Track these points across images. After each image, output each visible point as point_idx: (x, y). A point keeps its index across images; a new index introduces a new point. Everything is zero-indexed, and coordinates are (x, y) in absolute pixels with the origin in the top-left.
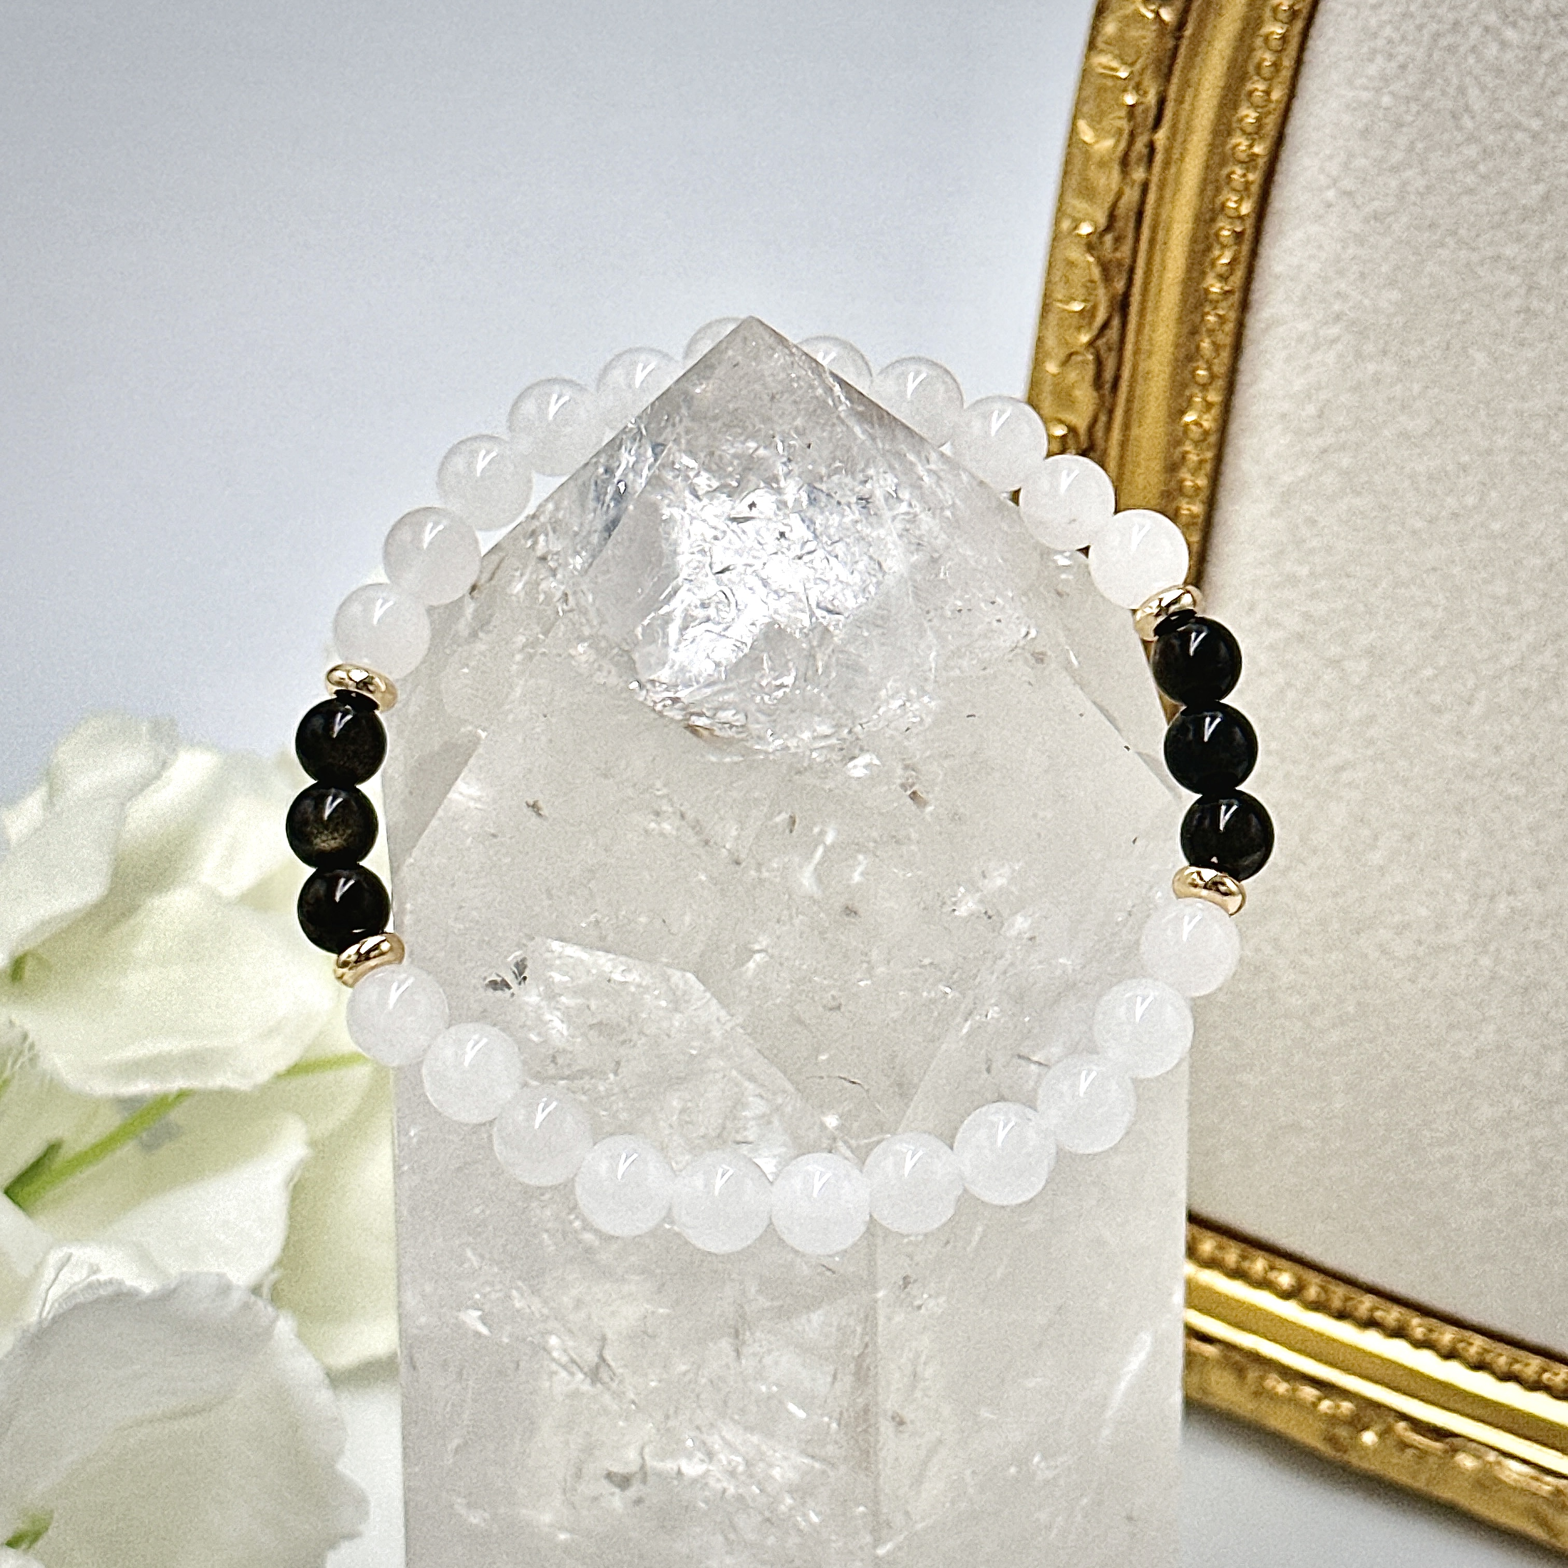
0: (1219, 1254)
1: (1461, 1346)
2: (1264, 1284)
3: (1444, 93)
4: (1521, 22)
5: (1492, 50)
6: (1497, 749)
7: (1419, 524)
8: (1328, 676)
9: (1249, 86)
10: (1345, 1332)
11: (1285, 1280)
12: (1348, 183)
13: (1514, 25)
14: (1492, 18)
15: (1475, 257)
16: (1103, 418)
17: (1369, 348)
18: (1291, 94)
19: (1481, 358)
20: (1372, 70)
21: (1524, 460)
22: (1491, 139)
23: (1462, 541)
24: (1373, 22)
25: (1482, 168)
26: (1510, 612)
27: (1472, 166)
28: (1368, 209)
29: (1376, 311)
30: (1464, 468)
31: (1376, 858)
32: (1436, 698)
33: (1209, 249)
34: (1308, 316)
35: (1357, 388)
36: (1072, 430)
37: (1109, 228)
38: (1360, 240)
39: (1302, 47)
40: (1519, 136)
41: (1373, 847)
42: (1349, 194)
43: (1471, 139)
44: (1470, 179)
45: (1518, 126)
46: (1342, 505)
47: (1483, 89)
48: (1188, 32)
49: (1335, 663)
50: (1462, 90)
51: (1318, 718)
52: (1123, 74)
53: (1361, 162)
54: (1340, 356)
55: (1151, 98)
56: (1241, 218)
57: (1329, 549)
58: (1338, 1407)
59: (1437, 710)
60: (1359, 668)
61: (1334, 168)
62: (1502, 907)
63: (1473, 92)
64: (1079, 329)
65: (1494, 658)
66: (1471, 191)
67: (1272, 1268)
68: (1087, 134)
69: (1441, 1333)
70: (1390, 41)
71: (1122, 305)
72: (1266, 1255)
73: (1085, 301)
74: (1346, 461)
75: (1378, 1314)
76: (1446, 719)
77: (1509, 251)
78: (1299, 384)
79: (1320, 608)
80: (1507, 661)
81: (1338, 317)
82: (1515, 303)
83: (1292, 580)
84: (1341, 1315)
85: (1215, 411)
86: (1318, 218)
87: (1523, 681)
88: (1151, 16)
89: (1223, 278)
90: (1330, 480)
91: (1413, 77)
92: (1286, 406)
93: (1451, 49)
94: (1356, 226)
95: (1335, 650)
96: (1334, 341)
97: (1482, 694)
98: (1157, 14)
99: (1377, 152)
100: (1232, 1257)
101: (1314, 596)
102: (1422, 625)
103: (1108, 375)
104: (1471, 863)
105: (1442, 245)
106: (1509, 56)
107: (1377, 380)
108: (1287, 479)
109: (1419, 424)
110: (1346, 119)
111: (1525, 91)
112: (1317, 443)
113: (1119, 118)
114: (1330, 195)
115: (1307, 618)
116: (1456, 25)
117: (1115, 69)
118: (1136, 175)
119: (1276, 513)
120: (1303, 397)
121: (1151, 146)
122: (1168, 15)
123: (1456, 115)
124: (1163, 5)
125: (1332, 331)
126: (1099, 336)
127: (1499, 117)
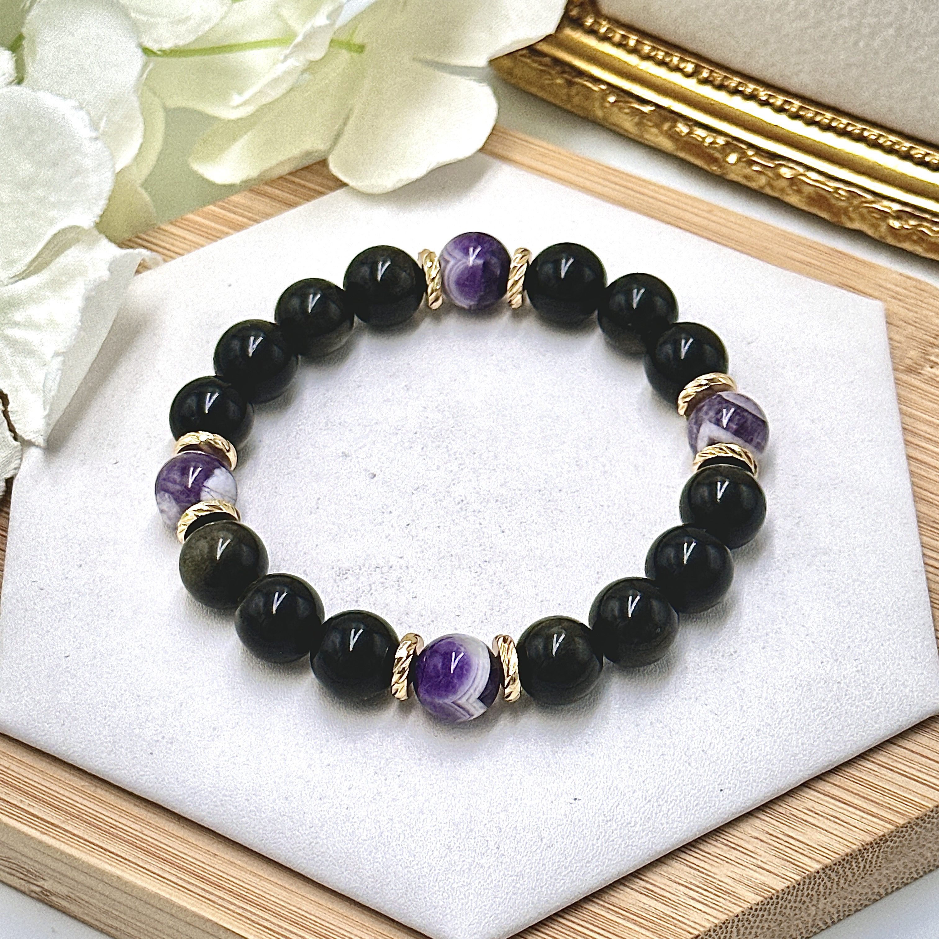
0: (653, 52)
1: (787, 105)
2: (678, 70)
11: (689, 67)
58: (716, 140)
67: (682, 60)
69: (777, 98)
72: (680, 53)
75: (741, 87)
100: (660, 54)
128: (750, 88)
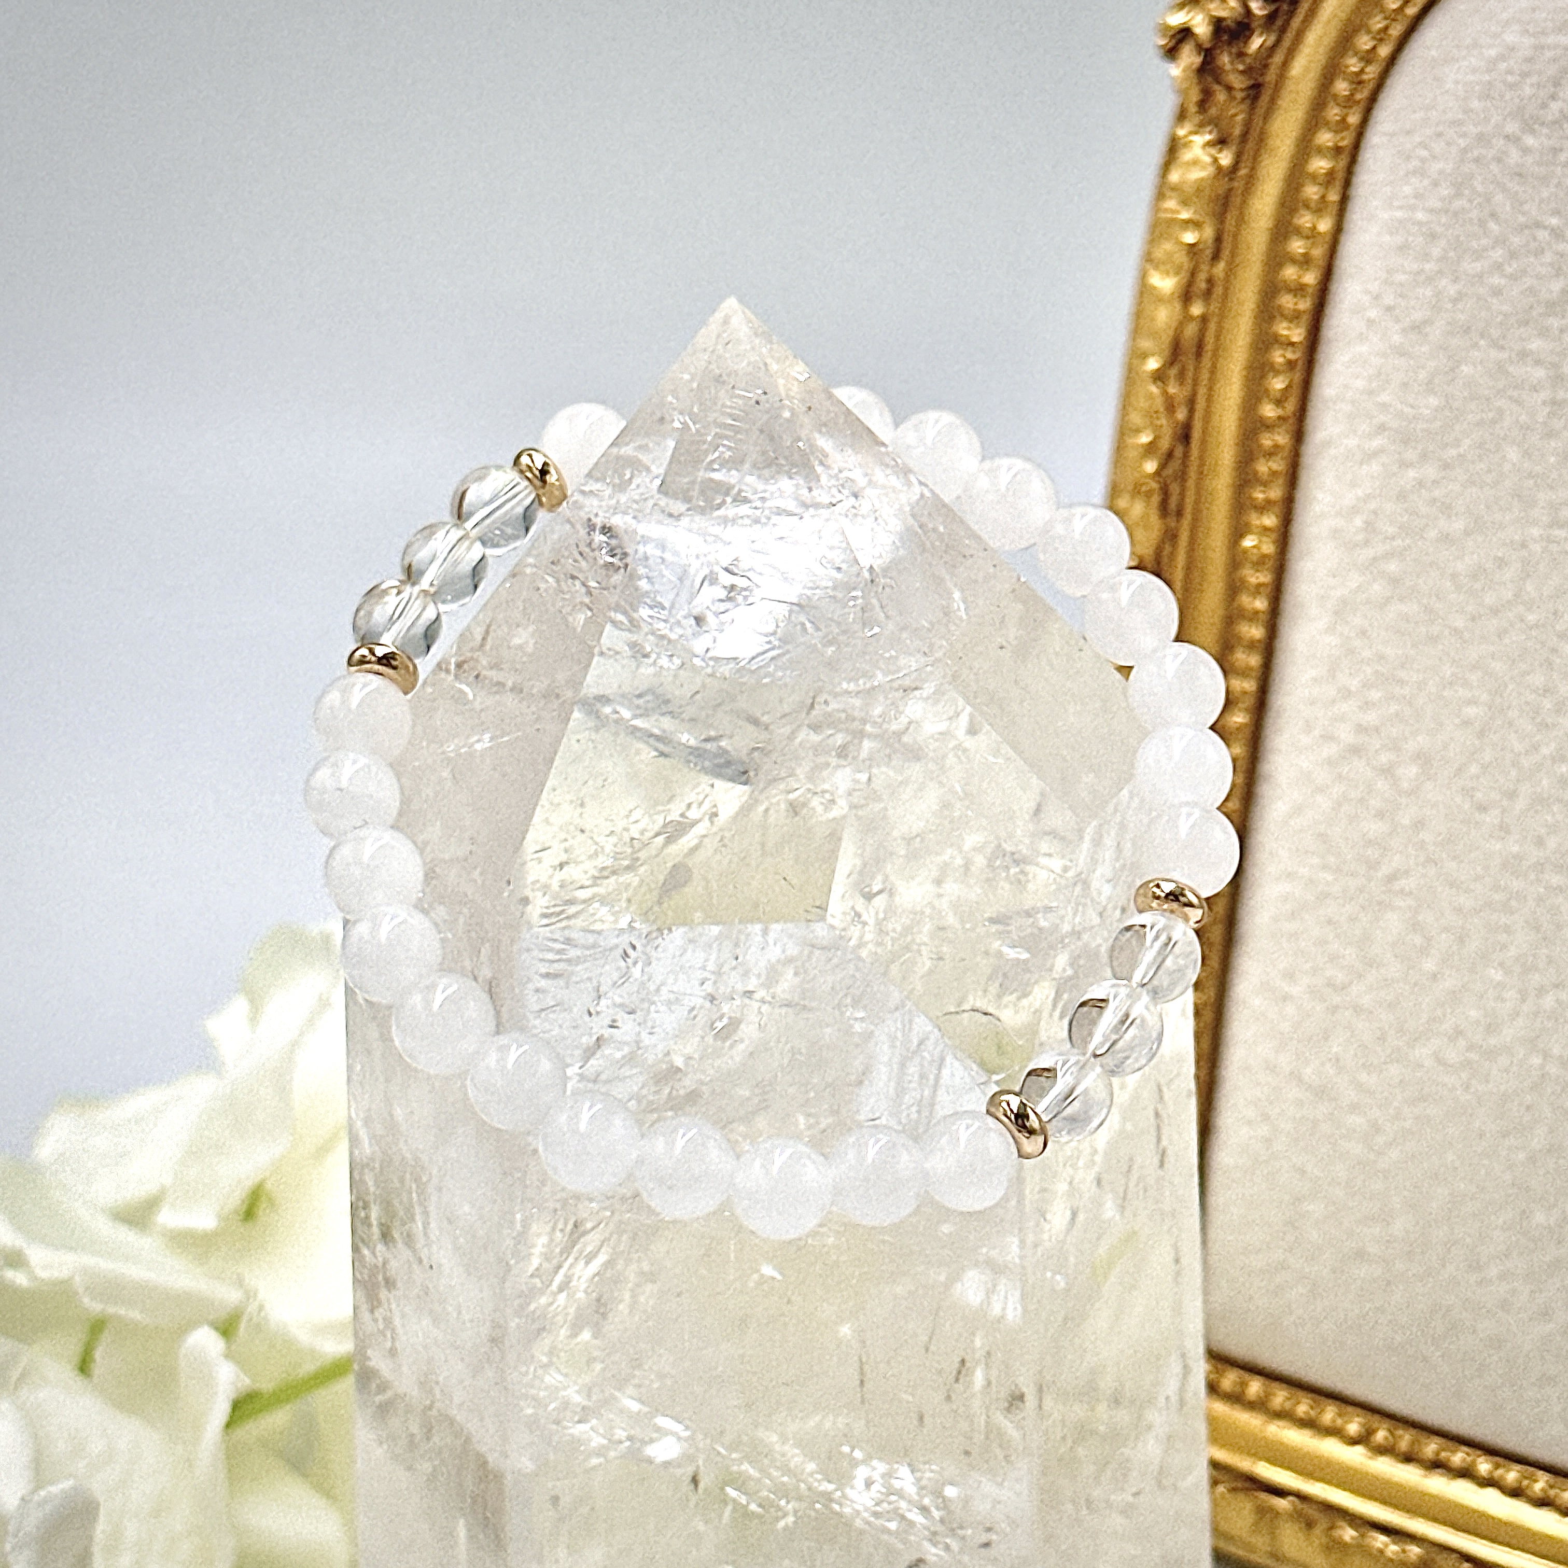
4: (1538, 127)
5: (1514, 155)
6: (1540, 842)
7: (1459, 622)
8: (1381, 785)
9: (1298, 219)
10: (1410, 1475)
11: (1353, 1428)
12: (1389, 300)
13: (1532, 132)
14: (1512, 127)
15: (1504, 355)
17: (1411, 455)
18: (1338, 229)
19: (1513, 454)
20: (1407, 190)
21: (1554, 548)
22: (1516, 241)
24: (1407, 147)
25: (1509, 270)
26: (1547, 704)
27: (1498, 267)
28: (1406, 321)
29: (1416, 418)
30: (1501, 563)
31: (1429, 965)
33: (1265, 375)
34: (1354, 431)
35: (1402, 496)
37: (1172, 363)
38: (1401, 352)
39: (1347, 184)
40: (1540, 234)
41: (1424, 951)
42: (1389, 309)
43: (1498, 243)
44: (1496, 280)
45: (1538, 225)
46: (1390, 612)
47: (1508, 194)
48: (1243, 172)
49: (1387, 771)
51: (1375, 828)
52: (1185, 215)
53: (1401, 277)
54: (1385, 467)
55: (1209, 232)
56: (1292, 344)
59: (1482, 809)
60: (1409, 772)
61: (1375, 287)
63: (1499, 198)
64: (1145, 459)
65: (1536, 748)
66: (1497, 292)
68: (1153, 278)
70: (1423, 160)
71: (1184, 435)
72: (1337, 1405)
73: (1152, 432)
74: (1393, 567)
76: (1491, 818)
77: (1535, 345)
78: (1349, 499)
79: (1371, 718)
80: (1546, 751)
81: (1382, 428)
82: (1544, 395)
83: (1346, 694)
84: (1408, 1458)
85: (1271, 536)
86: (1362, 338)
88: (1208, 159)
89: (1279, 403)
90: (1378, 589)
91: (1445, 191)
92: (1336, 522)
93: (1477, 160)
94: (1397, 339)
95: (1385, 758)
96: (1381, 451)
98: (1216, 160)
100: (1303, 1409)
101: (1367, 705)
102: (1467, 723)
103: (1173, 504)
105: (1475, 346)
106: (1529, 160)
107: (1421, 484)
108: (1338, 593)
109: (1459, 525)
110: (1387, 238)
112: (1366, 554)
113: (1181, 258)
114: (1373, 314)
115: (1361, 729)
116: (1480, 137)
117: (1178, 212)
118: (1197, 310)
119: (1330, 630)
120: (1354, 511)
121: (1210, 281)
122: (1226, 159)
123: (1482, 223)
124: (1220, 151)
125: (1377, 443)
126: (1163, 466)
127: (1522, 219)
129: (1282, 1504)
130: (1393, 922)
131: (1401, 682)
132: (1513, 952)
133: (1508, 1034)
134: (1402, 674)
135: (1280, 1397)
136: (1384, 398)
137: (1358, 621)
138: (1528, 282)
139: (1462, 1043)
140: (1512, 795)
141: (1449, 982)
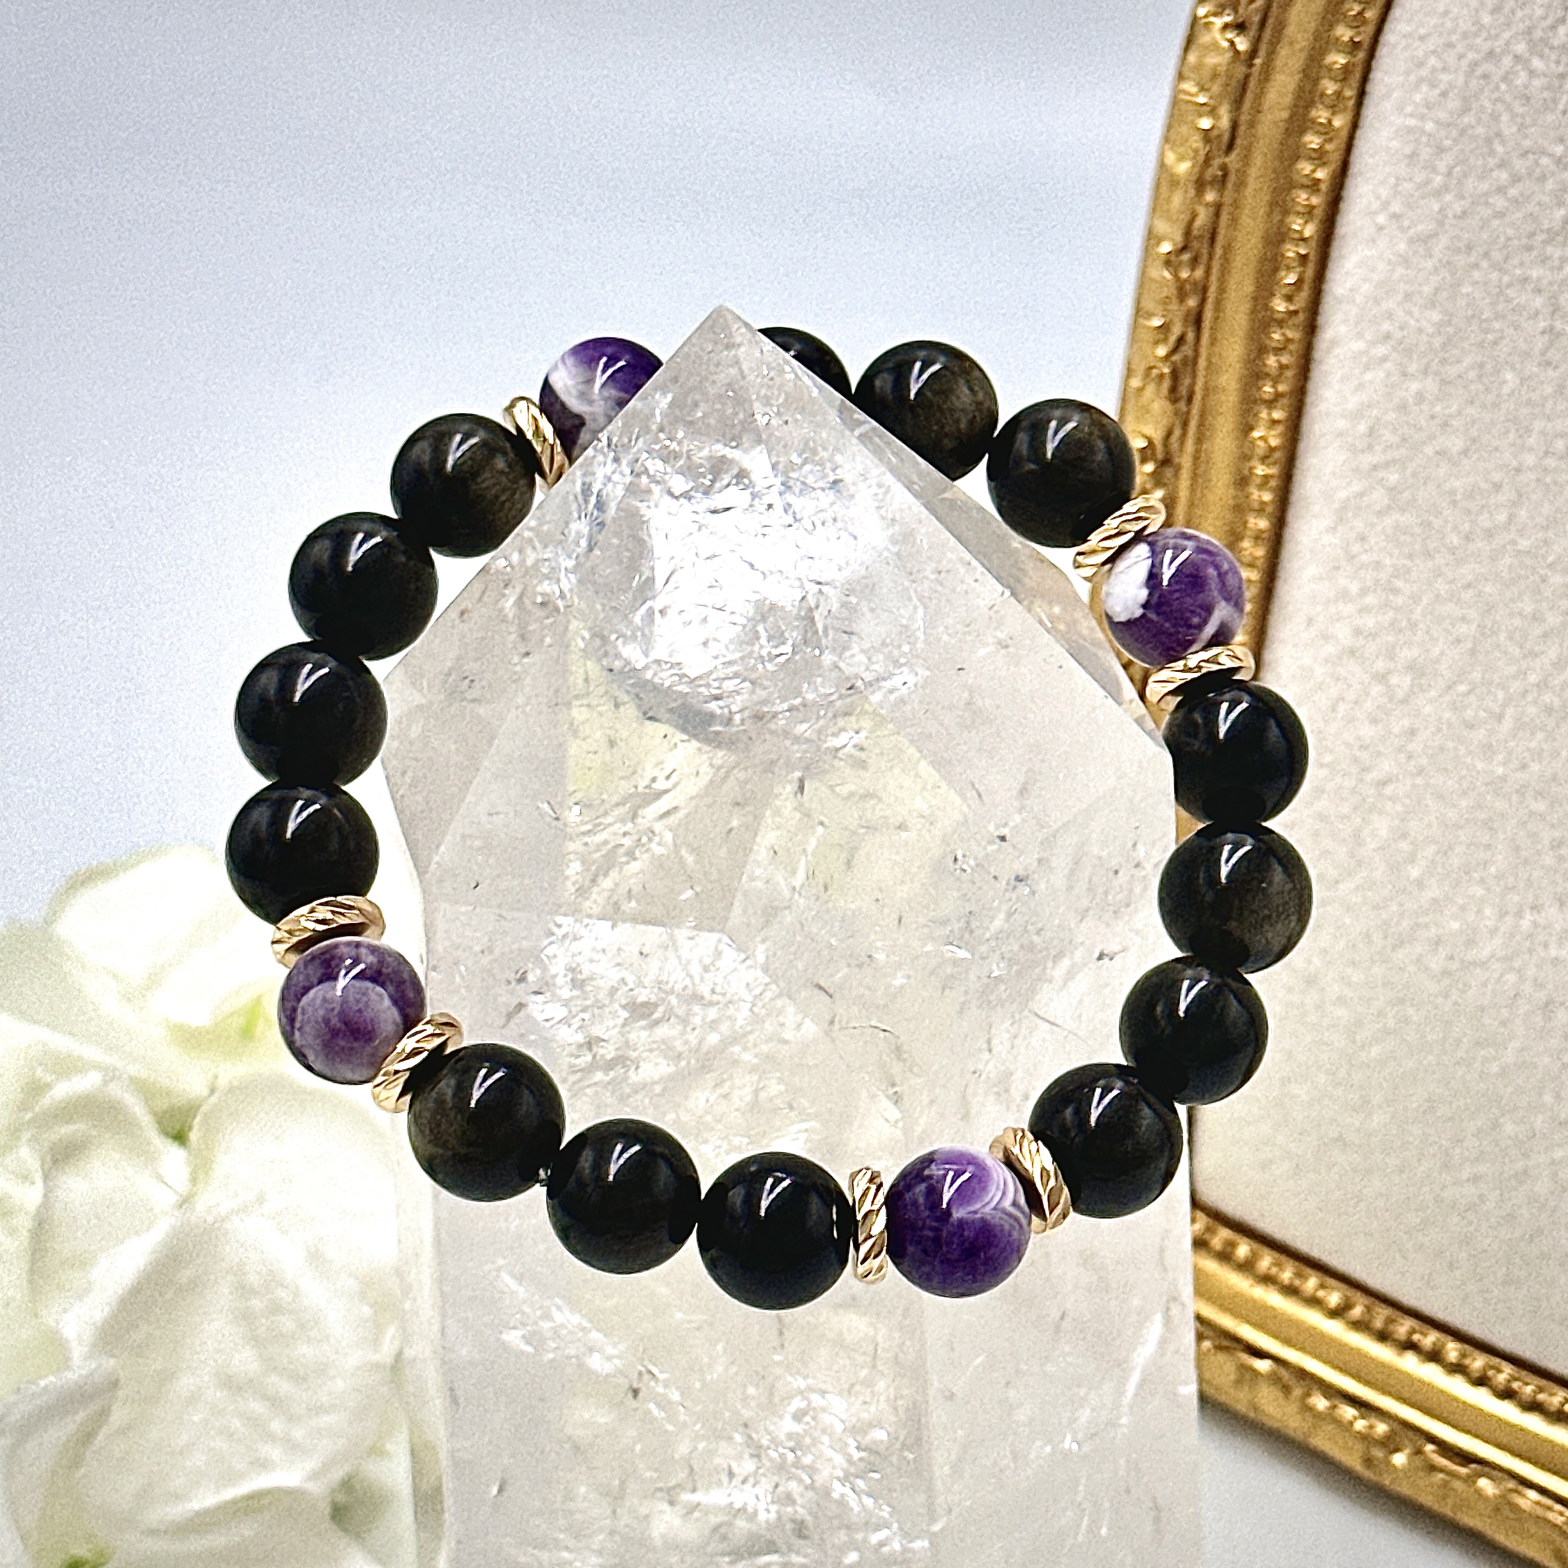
0: (1274, 1270)
1: (1490, 1373)
2: (1314, 1302)
3: (1479, 121)
4: (1547, 51)
5: (1521, 78)
6: (1524, 767)
7: (1455, 540)
8: (1377, 689)
9: (1314, 113)
10: (1383, 1353)
11: (1334, 1299)
12: (1396, 207)
13: (1542, 57)
14: (1521, 48)
15: (1505, 279)
16: (1177, 433)
17: (1413, 367)
18: (1355, 125)
20: (1418, 97)
22: (1520, 165)
23: (1493, 559)
24: (1420, 53)
25: (1513, 192)
26: (1535, 630)
27: (1501, 190)
28: (1411, 232)
29: (1420, 330)
30: (1498, 487)
31: (1415, 872)
32: (1469, 713)
33: (1276, 270)
34: (1360, 335)
35: (1403, 407)
36: (1151, 443)
37: (1184, 249)
38: (1405, 261)
39: (1365, 79)
40: (1545, 161)
41: (1412, 860)
42: (1396, 217)
43: (1502, 165)
44: (1499, 202)
45: (1544, 153)
46: (1389, 521)
47: (1514, 116)
48: (1258, 61)
49: (1382, 678)
50: (1495, 117)
51: (1367, 731)
52: (1202, 99)
53: (1408, 186)
54: (1388, 375)
55: (1225, 123)
56: (1303, 240)
57: (1378, 565)
58: (1371, 1427)
59: (1470, 726)
60: (1403, 682)
61: (1384, 192)
62: (1526, 924)
63: (1505, 119)
64: (1157, 343)
65: (1522, 674)
66: (1500, 215)
67: (1322, 1286)
68: (1170, 157)
69: (1474, 1359)
70: (1434, 70)
71: (1197, 320)
72: (1320, 1274)
73: (1164, 316)
74: (1393, 478)
75: (1416, 1337)
76: (1480, 735)
77: (1536, 273)
78: (1353, 402)
79: (1369, 622)
80: (1533, 678)
81: (1388, 337)
82: (1540, 324)
83: (1344, 595)
84: (1383, 1336)
85: (1280, 429)
86: (1371, 241)
87: (1547, 698)
88: (1226, 44)
89: (1289, 298)
90: (1379, 497)
91: (1453, 103)
92: (1341, 424)
93: (1485, 76)
94: (1402, 246)
95: (1380, 665)
96: (1384, 359)
97: (1510, 711)
98: (1232, 43)
99: (1420, 178)
100: (1287, 1274)
101: (1364, 610)
102: (1458, 641)
103: (1183, 391)
104: (1499, 877)
105: (1476, 266)
106: (1537, 83)
107: (1420, 397)
108: (1342, 494)
109: (1456, 443)
110: (1394, 144)
111: (1550, 118)
112: (1368, 460)
113: (1196, 142)
114: (1381, 219)
115: (1358, 632)
116: (1491, 54)
117: (1196, 95)
118: (1210, 197)
119: (1333, 529)
120: (1357, 415)
121: (1224, 168)
122: (1242, 44)
123: (1489, 141)
124: (1238, 35)
125: (1381, 350)
126: (1174, 350)
127: (1527, 143)
128: (1429, 1339)
129: (1263, 1366)
130: (1382, 826)
131: (1396, 591)
132: (1493, 870)
133: (1487, 948)
134: (1399, 584)
135: (1266, 1261)
136: (1391, 304)
137: (1359, 525)
138: (1531, 208)
139: (1443, 952)
140: (1500, 718)
141: (1433, 891)
